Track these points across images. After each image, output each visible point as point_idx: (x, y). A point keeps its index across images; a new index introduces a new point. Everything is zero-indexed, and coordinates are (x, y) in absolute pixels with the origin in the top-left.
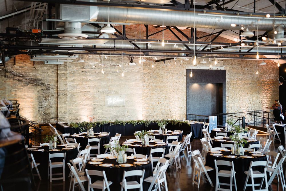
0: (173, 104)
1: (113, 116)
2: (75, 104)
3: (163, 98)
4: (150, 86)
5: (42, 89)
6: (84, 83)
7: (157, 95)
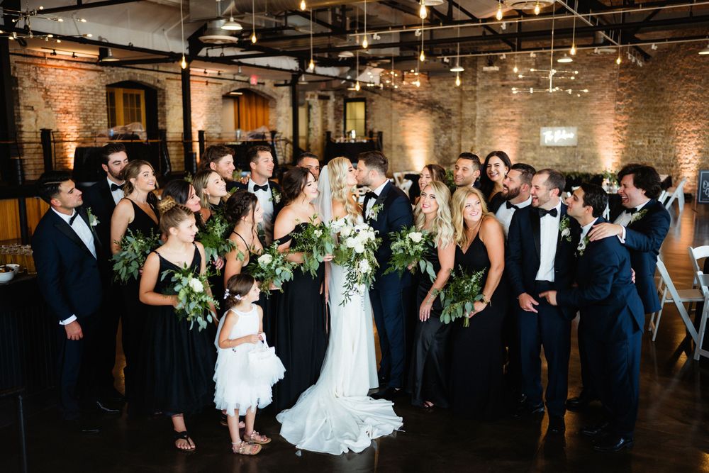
0: (685, 144)
1: (554, 164)
2: (490, 140)
3: (663, 131)
4: (632, 108)
5: (440, 118)
6: (505, 106)
7: (646, 125)
